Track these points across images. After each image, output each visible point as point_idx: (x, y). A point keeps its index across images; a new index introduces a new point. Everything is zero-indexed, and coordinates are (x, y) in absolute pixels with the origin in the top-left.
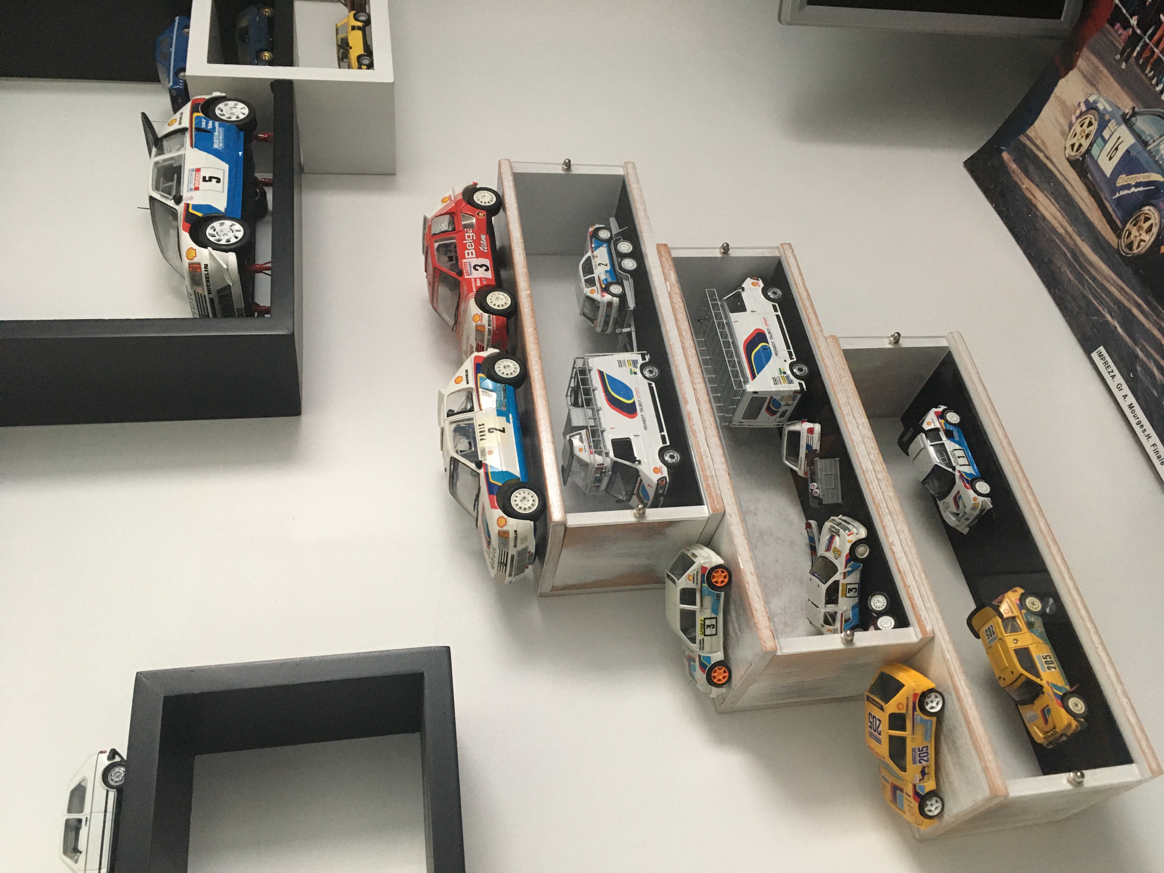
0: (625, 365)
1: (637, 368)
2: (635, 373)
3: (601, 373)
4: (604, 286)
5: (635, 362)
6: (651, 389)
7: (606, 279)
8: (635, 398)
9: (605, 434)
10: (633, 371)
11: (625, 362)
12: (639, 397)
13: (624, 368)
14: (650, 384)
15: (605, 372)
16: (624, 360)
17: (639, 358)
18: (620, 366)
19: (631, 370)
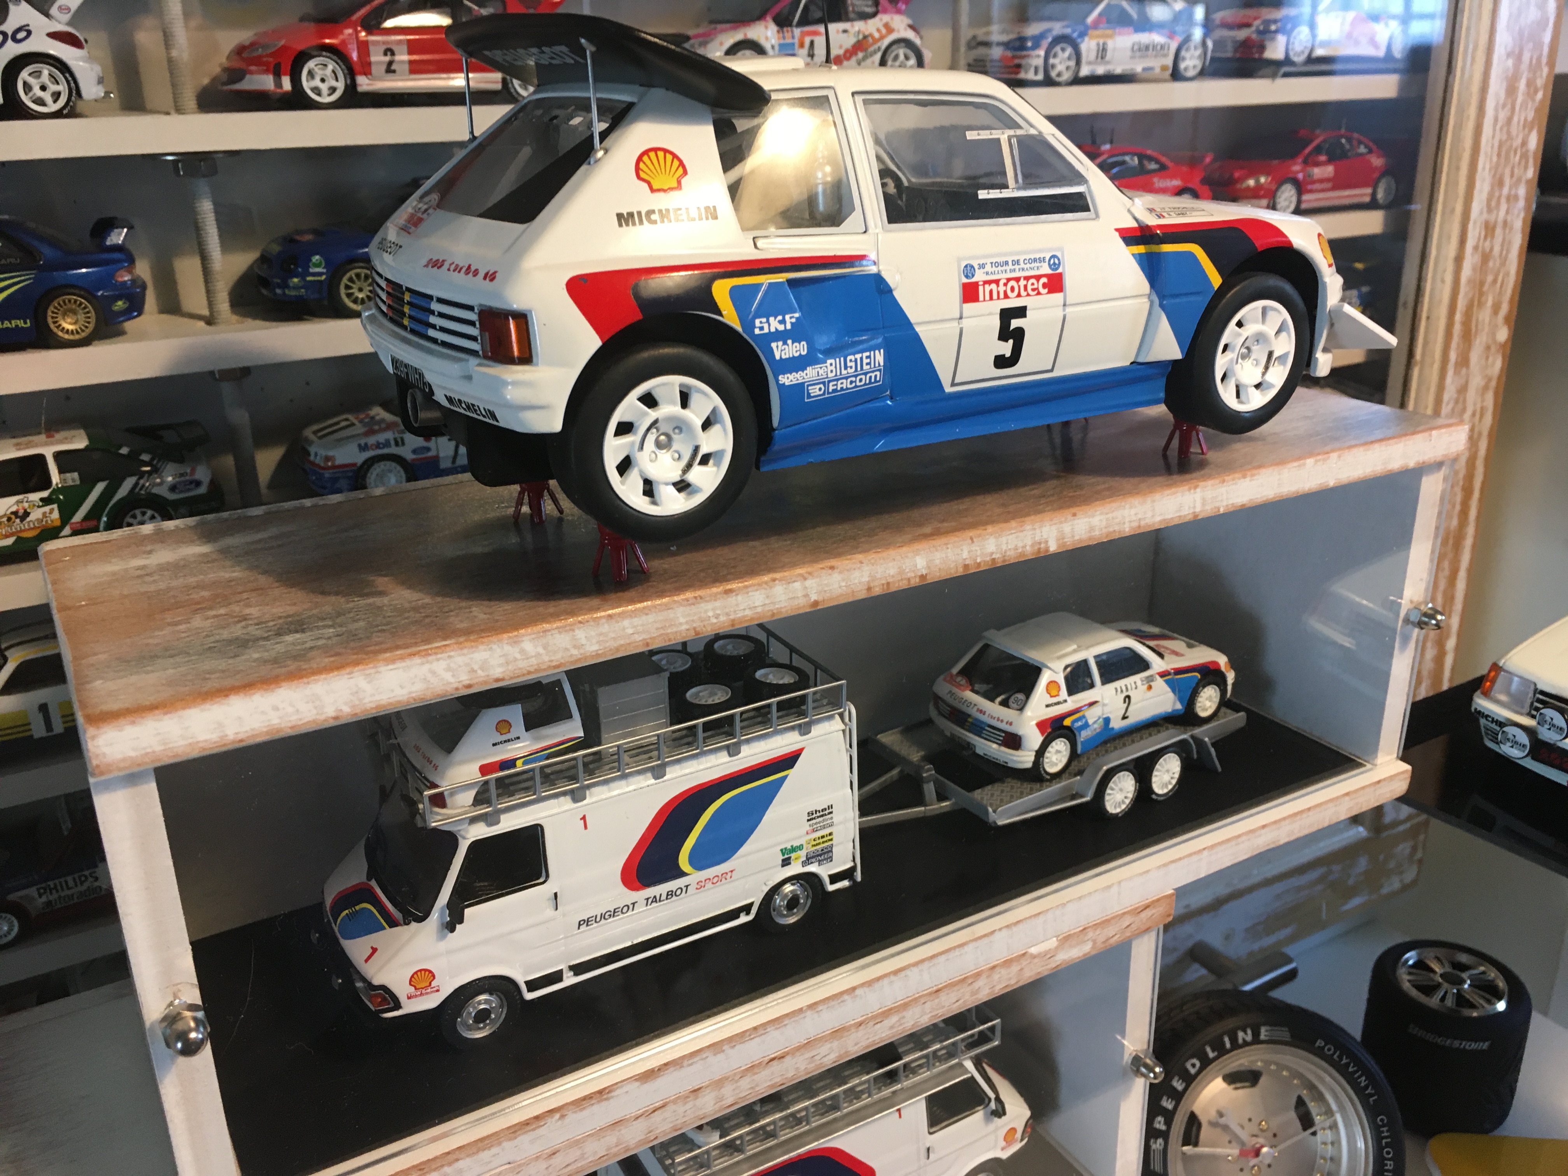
0: (814, 831)
1: (808, 861)
2: (786, 862)
3: (789, 761)
4: (1067, 722)
5: (824, 855)
6: (733, 914)
7: (1086, 726)
8: (694, 877)
9: (565, 804)
10: (793, 855)
11: (824, 827)
12: (700, 886)
13: (807, 827)
14: (747, 909)
15: (791, 773)
16: (831, 825)
17: (842, 863)
18: (812, 816)
19: (794, 849)
